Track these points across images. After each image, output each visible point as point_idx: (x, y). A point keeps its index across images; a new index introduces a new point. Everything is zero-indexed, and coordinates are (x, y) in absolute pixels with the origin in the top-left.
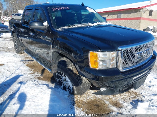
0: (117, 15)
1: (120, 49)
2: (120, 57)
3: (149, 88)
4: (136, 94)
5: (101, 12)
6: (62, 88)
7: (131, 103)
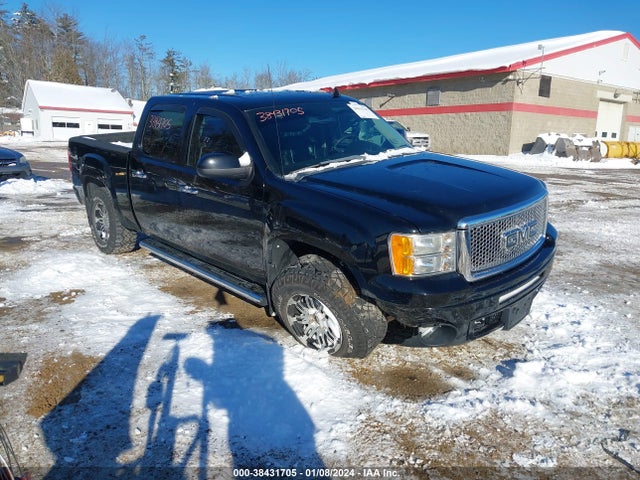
0: (424, 95)
1: (463, 225)
2: (464, 246)
3: (543, 330)
4: (509, 347)
5: (362, 85)
6: (306, 343)
7: (499, 368)
